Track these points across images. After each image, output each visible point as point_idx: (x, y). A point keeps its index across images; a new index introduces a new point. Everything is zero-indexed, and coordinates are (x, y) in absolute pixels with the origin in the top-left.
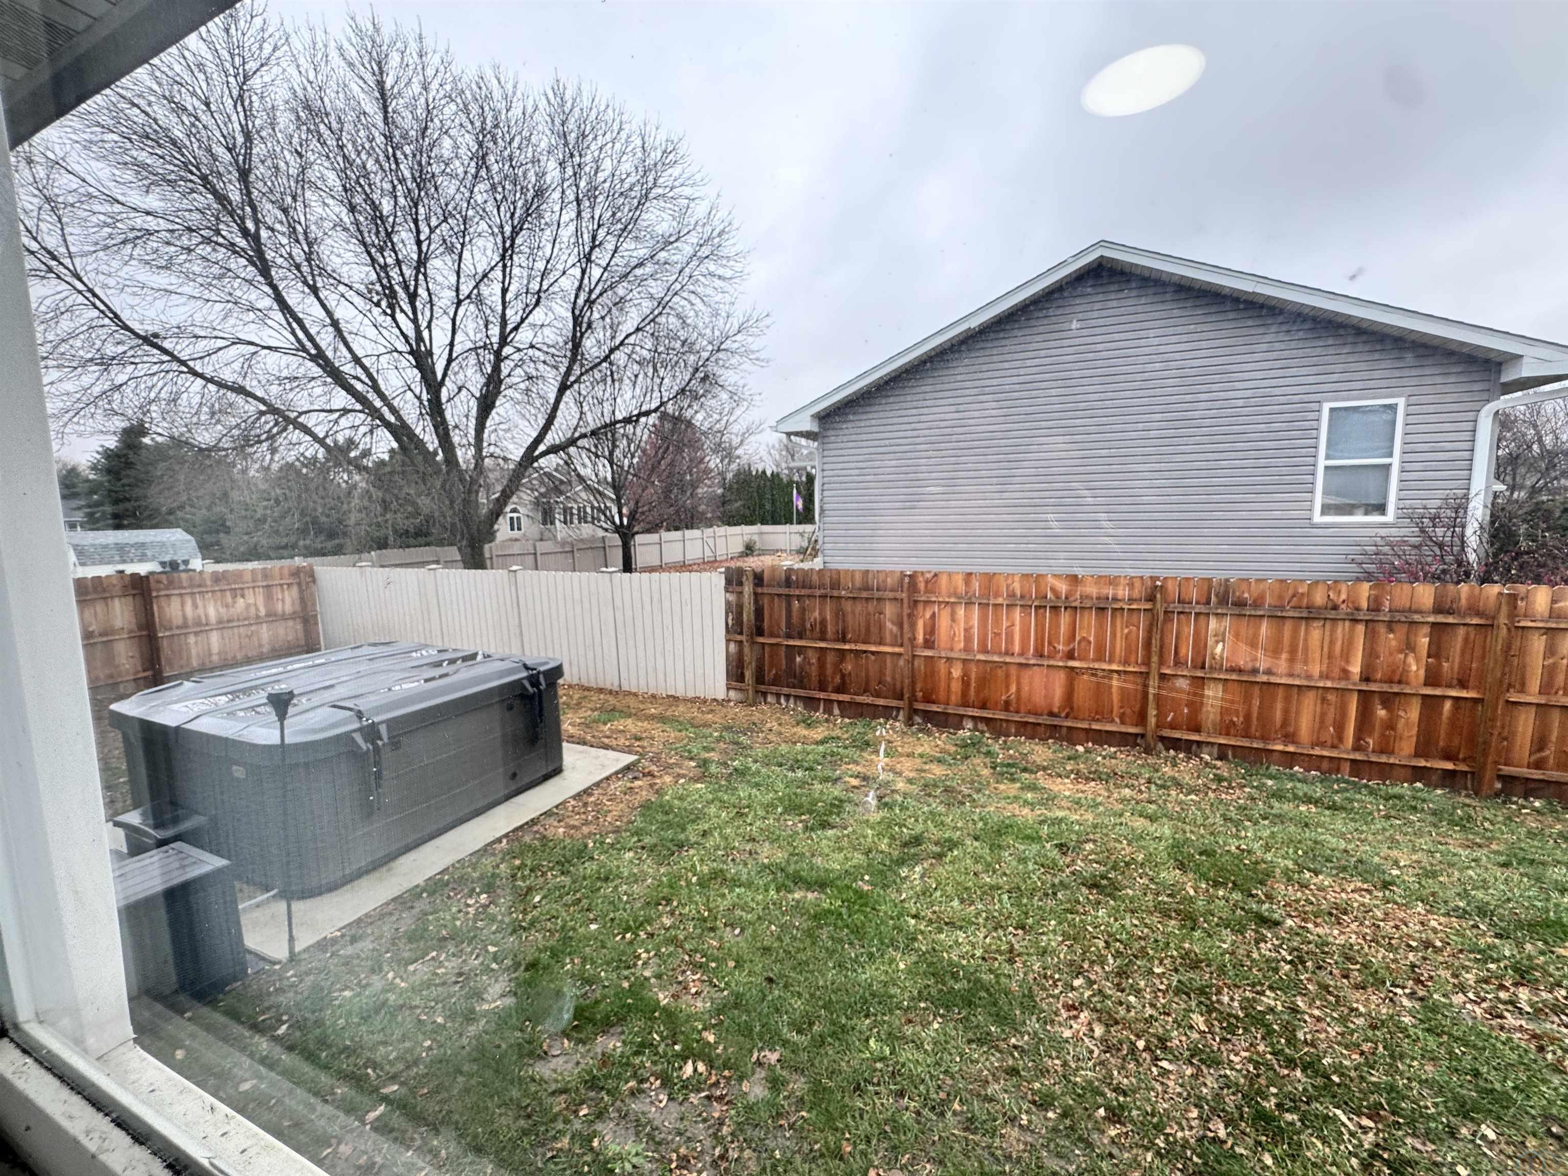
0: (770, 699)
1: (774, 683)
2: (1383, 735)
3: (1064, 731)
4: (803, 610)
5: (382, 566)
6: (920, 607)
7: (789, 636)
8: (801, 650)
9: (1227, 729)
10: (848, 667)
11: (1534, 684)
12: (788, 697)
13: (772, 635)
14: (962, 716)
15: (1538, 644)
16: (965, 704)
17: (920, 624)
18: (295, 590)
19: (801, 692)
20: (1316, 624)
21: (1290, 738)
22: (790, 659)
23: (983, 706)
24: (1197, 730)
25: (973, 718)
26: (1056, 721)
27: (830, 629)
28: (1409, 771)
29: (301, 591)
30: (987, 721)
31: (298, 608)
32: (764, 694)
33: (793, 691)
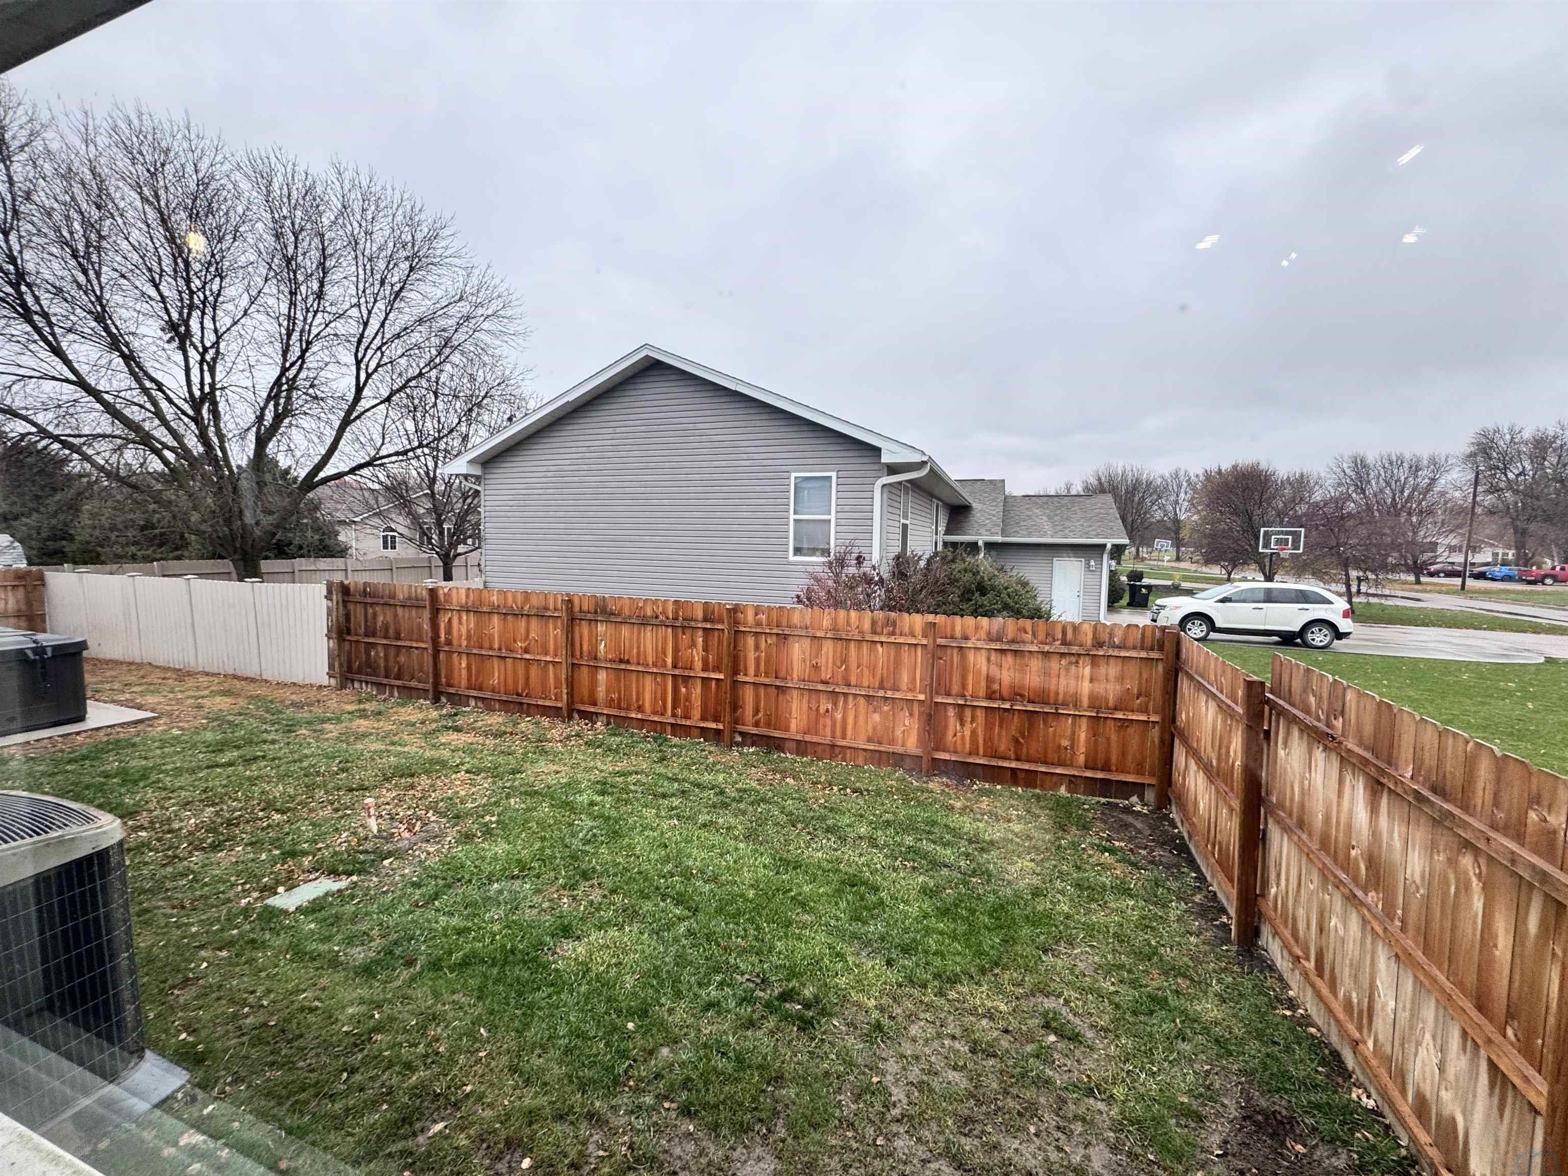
0: (357, 685)
1: (359, 672)
2: (685, 706)
3: (525, 706)
4: (375, 615)
5: (164, 576)
6: (442, 612)
7: (366, 635)
8: (374, 645)
9: (610, 703)
10: (402, 659)
11: (751, 670)
12: (367, 683)
13: (356, 635)
14: (468, 696)
15: (751, 641)
16: (469, 688)
17: (442, 626)
18: (20, 593)
19: (374, 679)
20: (649, 628)
21: (640, 709)
22: (368, 654)
23: (480, 689)
24: (595, 704)
25: (475, 698)
26: (519, 699)
27: (391, 631)
28: (699, 731)
29: (27, 594)
30: (483, 699)
31: (23, 607)
32: (353, 681)
33: (369, 678)
